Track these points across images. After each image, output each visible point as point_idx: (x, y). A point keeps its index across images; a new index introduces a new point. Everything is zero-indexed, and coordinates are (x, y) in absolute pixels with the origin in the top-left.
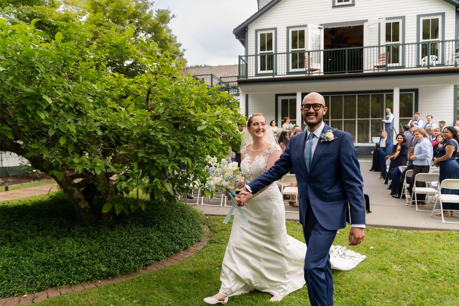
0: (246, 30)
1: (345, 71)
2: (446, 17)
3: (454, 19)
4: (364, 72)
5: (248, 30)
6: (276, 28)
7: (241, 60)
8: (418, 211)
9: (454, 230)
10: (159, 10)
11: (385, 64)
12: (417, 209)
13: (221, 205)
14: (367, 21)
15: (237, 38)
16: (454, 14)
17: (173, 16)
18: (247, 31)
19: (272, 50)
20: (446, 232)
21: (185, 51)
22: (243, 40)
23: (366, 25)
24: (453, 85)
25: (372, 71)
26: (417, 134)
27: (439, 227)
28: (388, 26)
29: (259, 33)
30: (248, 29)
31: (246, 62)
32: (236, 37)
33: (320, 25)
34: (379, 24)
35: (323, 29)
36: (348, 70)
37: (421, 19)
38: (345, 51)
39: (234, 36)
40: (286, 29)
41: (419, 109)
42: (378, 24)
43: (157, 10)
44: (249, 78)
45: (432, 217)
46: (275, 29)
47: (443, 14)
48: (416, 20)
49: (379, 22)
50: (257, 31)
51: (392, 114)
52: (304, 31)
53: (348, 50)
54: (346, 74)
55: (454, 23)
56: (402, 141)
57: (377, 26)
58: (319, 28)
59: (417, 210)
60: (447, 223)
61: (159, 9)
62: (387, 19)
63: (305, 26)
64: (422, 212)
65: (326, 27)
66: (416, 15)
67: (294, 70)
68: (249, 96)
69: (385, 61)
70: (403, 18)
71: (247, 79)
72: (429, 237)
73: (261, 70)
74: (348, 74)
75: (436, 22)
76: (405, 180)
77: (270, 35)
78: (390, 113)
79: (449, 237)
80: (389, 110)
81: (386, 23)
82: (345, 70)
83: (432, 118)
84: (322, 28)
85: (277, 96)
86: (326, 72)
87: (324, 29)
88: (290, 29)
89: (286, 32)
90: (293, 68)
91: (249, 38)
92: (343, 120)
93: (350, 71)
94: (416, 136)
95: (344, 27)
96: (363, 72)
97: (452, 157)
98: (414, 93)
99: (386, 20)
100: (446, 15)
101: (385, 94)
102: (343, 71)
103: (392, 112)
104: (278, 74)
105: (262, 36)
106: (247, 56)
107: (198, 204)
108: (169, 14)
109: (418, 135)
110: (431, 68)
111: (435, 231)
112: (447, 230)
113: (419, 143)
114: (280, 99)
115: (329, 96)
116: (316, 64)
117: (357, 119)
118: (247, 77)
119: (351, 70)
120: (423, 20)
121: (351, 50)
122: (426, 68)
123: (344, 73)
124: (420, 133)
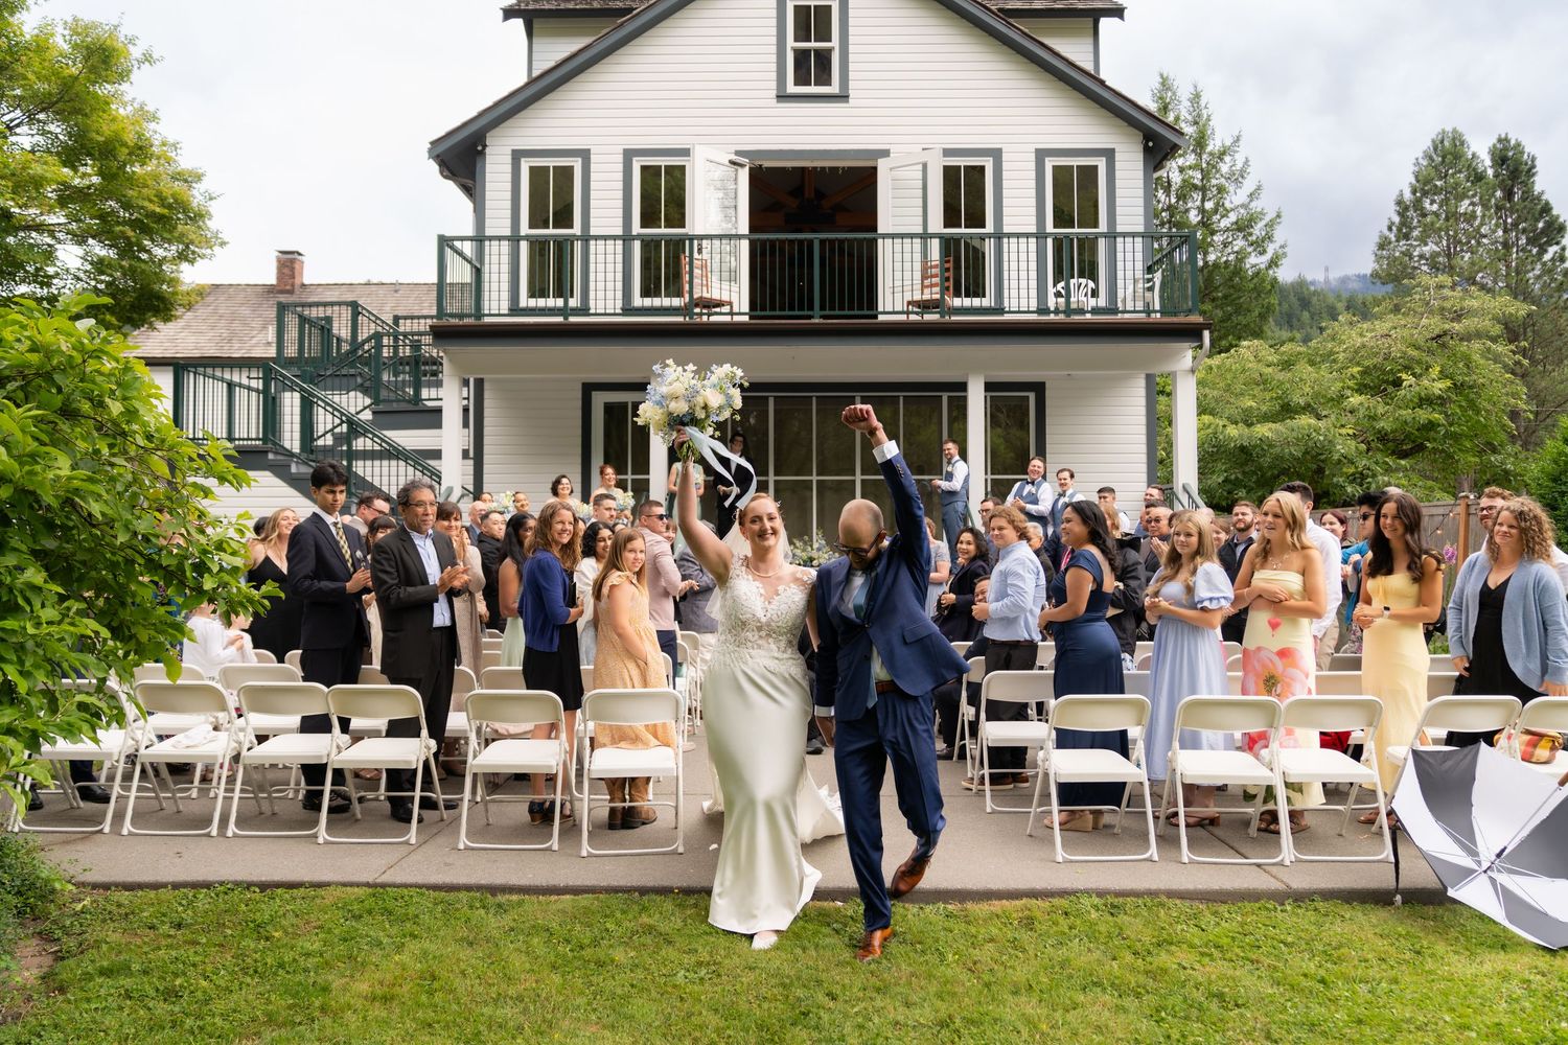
0: (480, 148)
1: (810, 313)
2: (1118, 165)
3: (1141, 174)
4: (881, 318)
5: (488, 150)
6: (588, 151)
7: (448, 251)
8: (993, 812)
9: (1088, 892)
10: (75, 19)
11: (938, 296)
12: (989, 805)
13: (214, 830)
14: (885, 153)
15: (446, 177)
16: (1141, 156)
17: (148, 58)
18: (482, 153)
19: (572, 227)
20: (1056, 901)
21: (211, 199)
22: (469, 183)
23: (883, 166)
24: (1143, 376)
25: (903, 317)
26: (1000, 529)
27: (1039, 884)
28: (950, 174)
29: (525, 165)
30: (485, 146)
31: (475, 262)
32: (441, 173)
33: (738, 153)
34: (925, 166)
35: (747, 169)
36: (822, 308)
37: (1050, 164)
38: (811, 242)
39: (434, 167)
40: (620, 158)
41: (1049, 448)
42: (920, 167)
43: (70, 20)
44: (487, 320)
45: (1031, 836)
46: (585, 155)
47: (1109, 154)
48: (1032, 165)
49: (923, 160)
50: (517, 156)
51: (962, 462)
52: (683, 168)
53: (822, 242)
54: (817, 321)
55: (1141, 183)
56: (973, 554)
57: (919, 175)
58: (733, 163)
59: (989, 810)
60: (1071, 861)
61: (80, 16)
62: (947, 153)
63: (686, 152)
64: (1006, 817)
65: (758, 163)
66: (1032, 148)
67: (648, 302)
68: (487, 386)
69: (937, 289)
70: (996, 154)
71: (477, 323)
72: (995, 931)
73: (532, 295)
74: (822, 321)
75: (1089, 173)
76: (964, 694)
77: (565, 174)
78: (957, 457)
79: (1064, 924)
80: (951, 447)
81: (945, 167)
82: (811, 308)
83: (1072, 476)
84: (742, 166)
85: (588, 389)
86: (759, 313)
87: (751, 169)
88: (635, 159)
89: (620, 167)
90: (646, 293)
91: (488, 177)
92: (814, 478)
93: (827, 312)
94: (996, 532)
95: (815, 168)
96: (876, 317)
97: (1087, 610)
98: (1032, 396)
99: (944, 156)
100: (1118, 156)
101: (945, 396)
102: (806, 313)
103: (964, 456)
104: (592, 311)
105: (538, 174)
106: (480, 239)
107: (107, 829)
108: (130, 46)
109: (1005, 532)
110: (1076, 318)
111: (1024, 901)
112: (1063, 893)
113: (1004, 558)
114: (599, 400)
115: (767, 397)
116: (725, 285)
117: (858, 478)
118: (479, 315)
119: (832, 308)
120: (1053, 167)
121: (832, 241)
122: (1061, 317)
123: (810, 317)
124: (1010, 527)
